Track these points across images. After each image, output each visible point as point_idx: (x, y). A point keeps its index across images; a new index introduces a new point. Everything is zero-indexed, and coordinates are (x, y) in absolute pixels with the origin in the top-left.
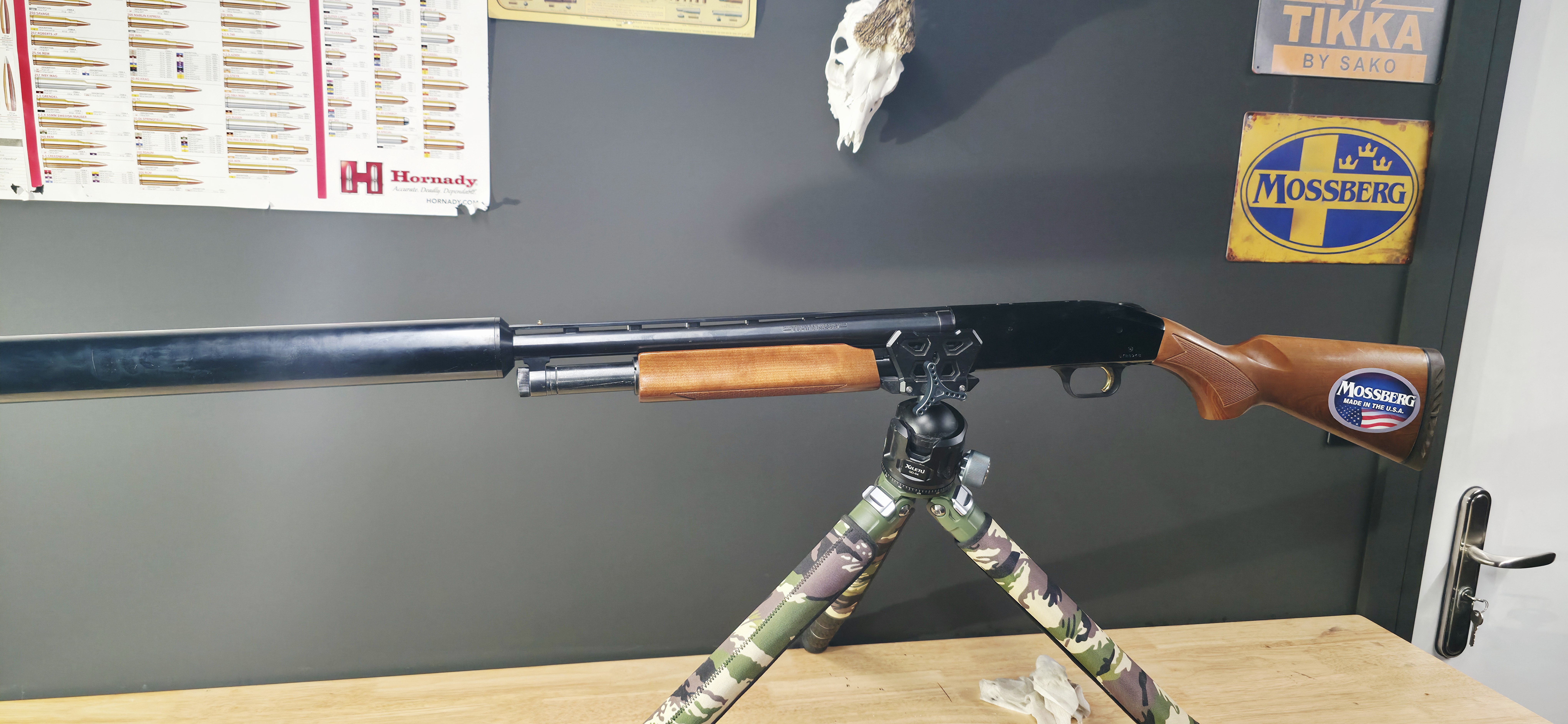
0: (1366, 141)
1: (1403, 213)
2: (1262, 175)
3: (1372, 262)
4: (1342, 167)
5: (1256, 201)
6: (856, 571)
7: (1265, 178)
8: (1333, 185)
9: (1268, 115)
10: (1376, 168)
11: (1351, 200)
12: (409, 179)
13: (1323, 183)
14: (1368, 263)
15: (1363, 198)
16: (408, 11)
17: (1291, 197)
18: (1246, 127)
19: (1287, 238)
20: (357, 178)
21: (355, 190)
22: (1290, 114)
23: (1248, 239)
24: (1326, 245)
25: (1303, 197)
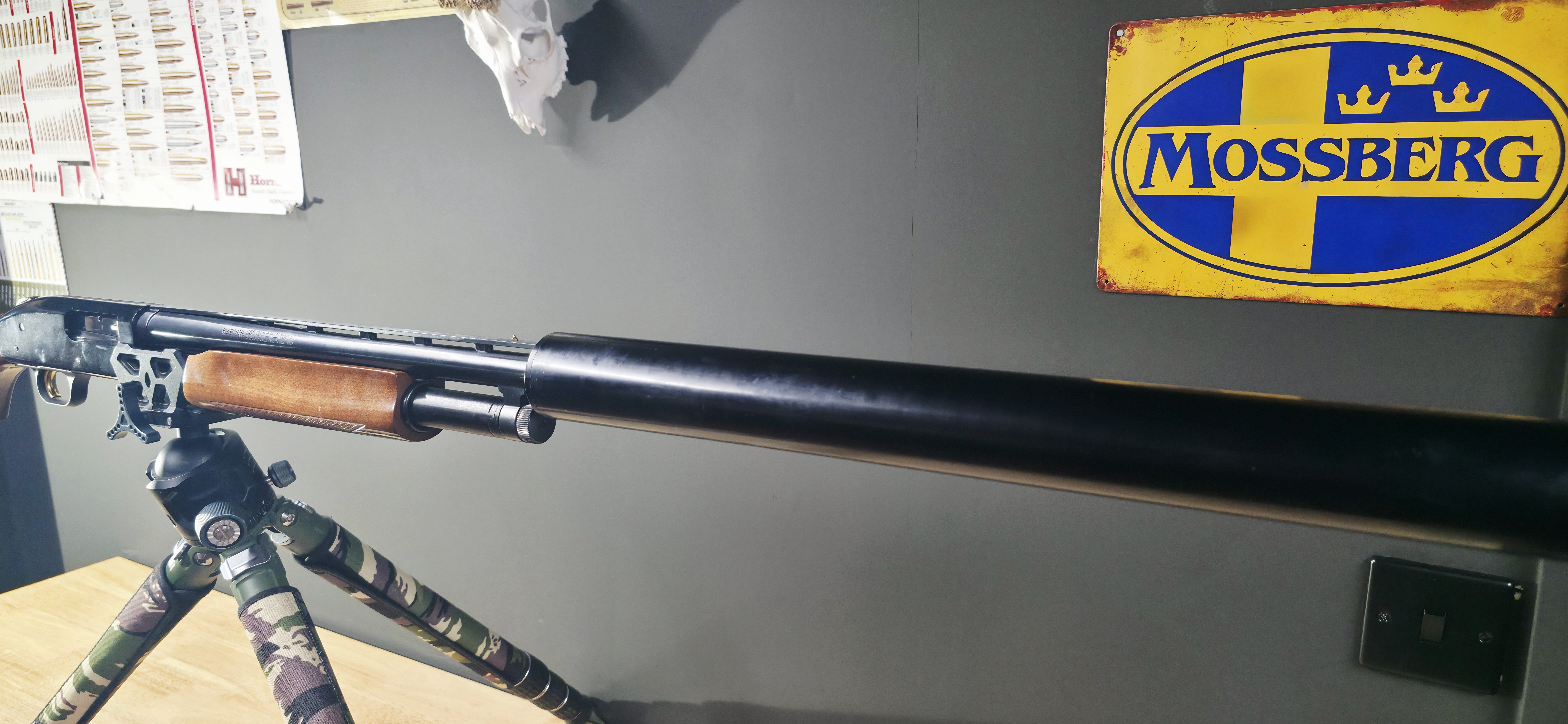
0: (1407, 52)
1: (1534, 205)
2: (1151, 136)
3: (1450, 308)
4: (1346, 109)
5: (1147, 183)
6: (160, 613)
7: (1161, 143)
8: (1327, 148)
9: (1156, 25)
10: (1441, 106)
11: (1380, 174)
12: (259, 182)
13: (1302, 146)
14: (1439, 308)
15: (1412, 173)
16: (240, 33)
17: (1225, 174)
18: (1113, 53)
19: (1224, 253)
20: (235, 183)
21: (232, 194)
22: (1206, 19)
23: (1136, 252)
24: (1316, 268)
25: (1256, 173)
